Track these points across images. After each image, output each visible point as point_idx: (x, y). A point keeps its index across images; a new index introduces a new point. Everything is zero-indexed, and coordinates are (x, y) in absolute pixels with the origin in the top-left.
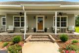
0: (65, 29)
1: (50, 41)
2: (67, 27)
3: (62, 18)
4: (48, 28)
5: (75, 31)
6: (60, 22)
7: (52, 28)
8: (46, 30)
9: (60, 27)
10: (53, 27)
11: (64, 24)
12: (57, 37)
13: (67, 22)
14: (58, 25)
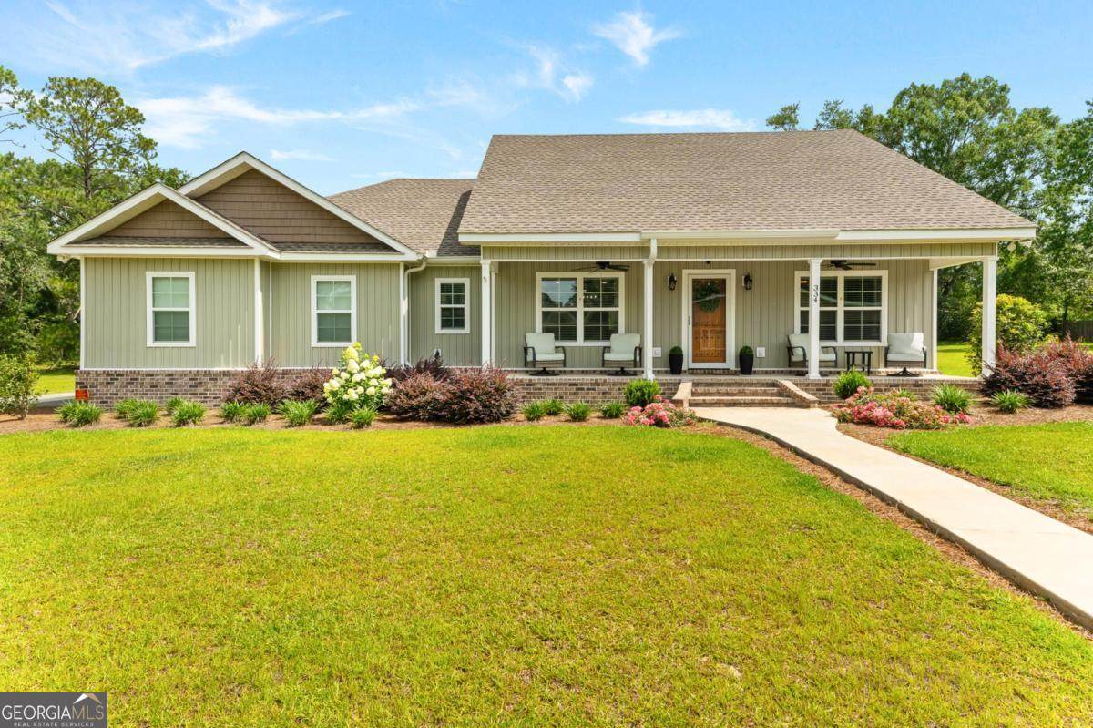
0: (866, 355)
1: (787, 405)
2: (884, 343)
3: (850, 283)
4: (760, 352)
5: (924, 364)
6: (841, 309)
7: (790, 350)
8: (746, 361)
9: (840, 342)
10: (797, 339)
11: (864, 326)
12: (820, 389)
13: (884, 309)
14: (827, 333)
